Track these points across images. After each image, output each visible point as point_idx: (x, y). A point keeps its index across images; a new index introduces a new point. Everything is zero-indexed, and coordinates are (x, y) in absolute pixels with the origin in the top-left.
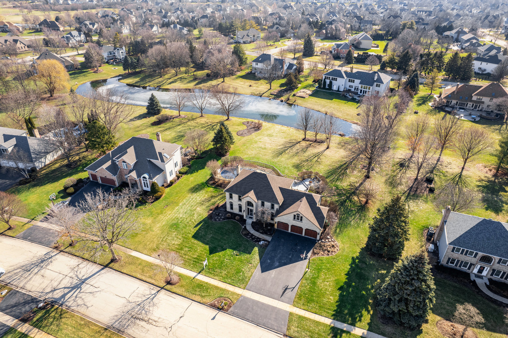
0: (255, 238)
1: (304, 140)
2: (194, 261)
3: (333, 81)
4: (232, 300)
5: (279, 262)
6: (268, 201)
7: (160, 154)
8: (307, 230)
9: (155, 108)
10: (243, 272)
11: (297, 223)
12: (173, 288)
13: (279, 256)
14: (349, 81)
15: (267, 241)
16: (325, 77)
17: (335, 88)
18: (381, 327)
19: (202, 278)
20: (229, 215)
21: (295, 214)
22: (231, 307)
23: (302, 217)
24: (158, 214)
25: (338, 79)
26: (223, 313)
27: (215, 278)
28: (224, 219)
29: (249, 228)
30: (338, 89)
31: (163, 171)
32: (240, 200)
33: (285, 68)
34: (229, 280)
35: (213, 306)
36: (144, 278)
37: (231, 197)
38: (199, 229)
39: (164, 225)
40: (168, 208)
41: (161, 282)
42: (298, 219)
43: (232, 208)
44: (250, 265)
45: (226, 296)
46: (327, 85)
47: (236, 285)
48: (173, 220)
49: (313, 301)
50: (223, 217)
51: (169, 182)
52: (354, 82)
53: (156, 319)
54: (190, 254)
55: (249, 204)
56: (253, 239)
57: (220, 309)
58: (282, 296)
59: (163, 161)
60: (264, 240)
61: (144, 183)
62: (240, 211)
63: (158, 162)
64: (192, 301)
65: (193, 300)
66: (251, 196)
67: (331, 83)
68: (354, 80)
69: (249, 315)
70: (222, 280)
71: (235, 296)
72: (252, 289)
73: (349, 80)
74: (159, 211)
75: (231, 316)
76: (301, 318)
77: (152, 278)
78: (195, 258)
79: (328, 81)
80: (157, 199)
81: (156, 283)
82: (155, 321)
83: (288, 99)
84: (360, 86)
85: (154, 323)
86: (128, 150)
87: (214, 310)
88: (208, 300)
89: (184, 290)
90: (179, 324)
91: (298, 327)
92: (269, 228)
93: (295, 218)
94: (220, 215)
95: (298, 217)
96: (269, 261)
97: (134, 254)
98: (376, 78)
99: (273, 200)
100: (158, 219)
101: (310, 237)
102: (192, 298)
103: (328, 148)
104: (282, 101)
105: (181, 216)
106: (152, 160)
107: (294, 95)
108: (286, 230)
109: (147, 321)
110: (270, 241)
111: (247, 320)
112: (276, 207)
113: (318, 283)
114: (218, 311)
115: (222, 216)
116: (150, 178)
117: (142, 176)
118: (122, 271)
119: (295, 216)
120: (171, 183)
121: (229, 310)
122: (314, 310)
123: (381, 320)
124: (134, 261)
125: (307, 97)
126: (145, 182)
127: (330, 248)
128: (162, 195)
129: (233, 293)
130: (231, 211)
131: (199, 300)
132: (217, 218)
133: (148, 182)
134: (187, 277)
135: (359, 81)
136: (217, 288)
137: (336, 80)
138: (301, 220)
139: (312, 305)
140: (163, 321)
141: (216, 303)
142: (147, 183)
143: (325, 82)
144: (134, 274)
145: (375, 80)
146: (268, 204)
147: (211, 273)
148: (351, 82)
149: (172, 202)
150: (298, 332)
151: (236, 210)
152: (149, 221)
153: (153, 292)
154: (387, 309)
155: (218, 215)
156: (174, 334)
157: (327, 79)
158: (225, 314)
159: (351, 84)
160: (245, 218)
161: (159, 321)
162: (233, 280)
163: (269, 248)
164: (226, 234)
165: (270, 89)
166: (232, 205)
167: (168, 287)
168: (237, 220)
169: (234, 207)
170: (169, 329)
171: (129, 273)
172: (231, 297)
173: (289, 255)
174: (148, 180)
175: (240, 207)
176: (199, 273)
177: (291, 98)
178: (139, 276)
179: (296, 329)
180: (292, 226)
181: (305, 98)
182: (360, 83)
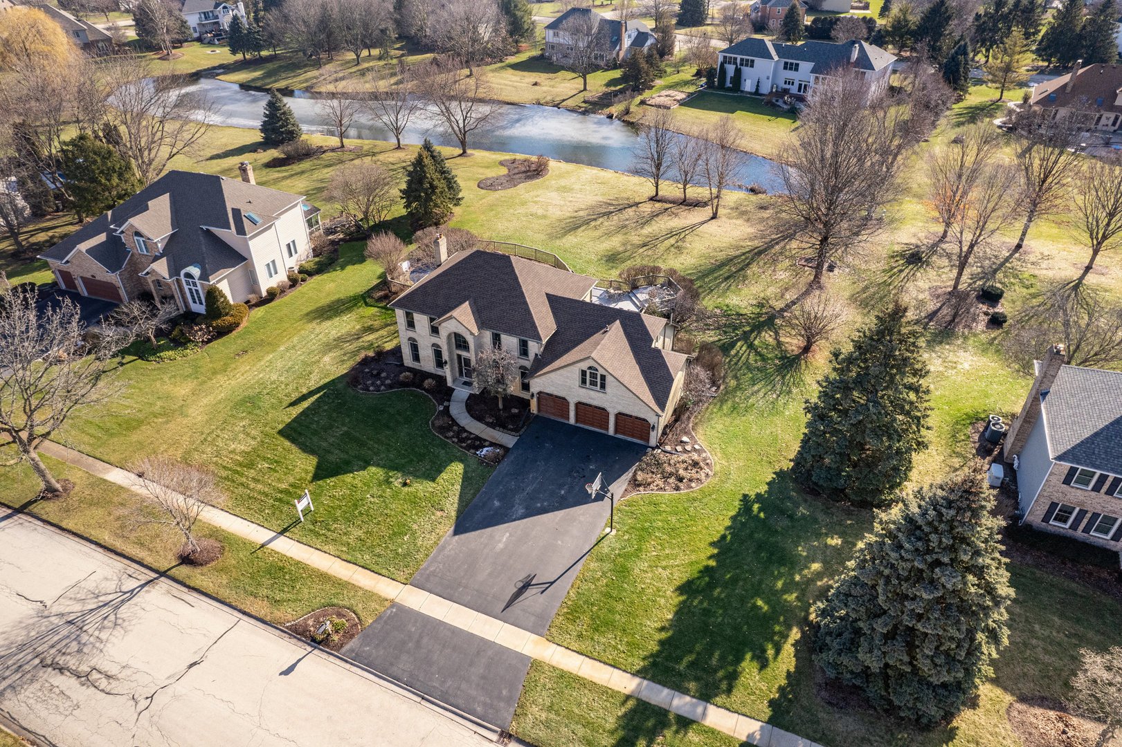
0: (467, 438)
1: (652, 199)
2: (276, 500)
3: (744, 68)
4: (362, 614)
5: (527, 509)
6: (510, 332)
7: (236, 212)
8: (619, 416)
9: (282, 127)
10: (414, 533)
11: (593, 397)
12: (198, 577)
13: (529, 489)
14: (785, 68)
15: (501, 446)
16: (725, 57)
17: (748, 86)
18: (821, 715)
19: (286, 547)
20: (406, 377)
21: (584, 366)
22: (352, 636)
23: (603, 378)
24: (215, 373)
25: (758, 61)
26: (325, 656)
28: (391, 387)
29: (458, 410)
30: (757, 89)
31: (244, 259)
32: (435, 330)
33: (627, 43)
34: (367, 557)
35: (300, 633)
36: (119, 545)
37: (411, 324)
39: (220, 402)
40: (246, 357)
41: (165, 558)
42: (593, 383)
43: (416, 357)
44: (439, 514)
45: (346, 603)
46: (728, 80)
47: (384, 571)
48: (252, 387)
49: (609, 625)
50: (388, 382)
51: (264, 294)
52: (796, 70)
53: (113, 670)
54: (271, 479)
55: (460, 342)
56: (461, 440)
57: (319, 642)
59: (241, 231)
60: (492, 444)
61: (190, 289)
62: (440, 364)
63: (228, 235)
64: (240, 615)
65: (244, 613)
66: (463, 318)
67: (738, 72)
68: (797, 65)
69: (404, 665)
70: (344, 557)
71: (374, 605)
72: (428, 586)
73: (786, 63)
74: (218, 365)
75: (348, 666)
76: (566, 679)
77: (142, 545)
78: (281, 492)
79: (731, 69)
80: (222, 332)
81: (149, 560)
82: (108, 677)
83: (627, 112)
84: (813, 76)
85: (103, 683)
86: (150, 203)
87: (300, 644)
88: (289, 614)
89: (224, 582)
90: (179, 688)
91: (550, 708)
92: (515, 411)
93: (584, 381)
94: (383, 375)
95: (594, 378)
96: (497, 503)
97: (116, 476)
98: (855, 55)
99: (526, 328)
100: (209, 384)
101: (629, 439)
102: (242, 607)
103: (714, 217)
104: (610, 117)
105: (274, 377)
106: (214, 229)
107: (643, 102)
108: (562, 416)
109: (84, 678)
110: (510, 446)
111: (396, 679)
112: (534, 348)
113: (637, 571)
114: (309, 649)
115: (386, 378)
116: (205, 277)
117: (182, 273)
118: (64, 525)
119: (584, 373)
120: (272, 295)
121: (347, 647)
122: (609, 655)
123: (823, 693)
124: (108, 495)
125: (675, 106)
126: (193, 288)
127: (686, 469)
128: (237, 325)
129: (370, 595)
130: (416, 365)
131: (261, 614)
132: (373, 384)
133: (199, 288)
134: (244, 543)
135: (810, 65)
136: (324, 577)
137: (752, 66)
138: (603, 386)
139: (608, 638)
140: (134, 677)
141: (310, 622)
142: (197, 291)
143: (723, 71)
144: (95, 534)
145: (853, 60)
146: (510, 342)
147: (318, 535)
148: (791, 69)
149: (261, 343)
150: (547, 724)
151: (427, 364)
152: (183, 390)
153: (131, 584)
154: (845, 660)
155: (378, 376)
156: (155, 718)
157: (730, 63)
158: (332, 659)
159: (790, 74)
160: (450, 383)
161: (120, 676)
162: (379, 556)
163: (505, 466)
164: (386, 425)
165: (585, 89)
166: (415, 348)
167: (184, 571)
168: (427, 390)
169: (422, 353)
170: (143, 704)
171: (81, 529)
172: (359, 608)
173: (561, 486)
174: (198, 282)
175: (438, 354)
176: (282, 533)
177: (633, 108)
178: (106, 537)
179: (544, 715)
180: (579, 405)
181: (669, 108)
182: (812, 72)
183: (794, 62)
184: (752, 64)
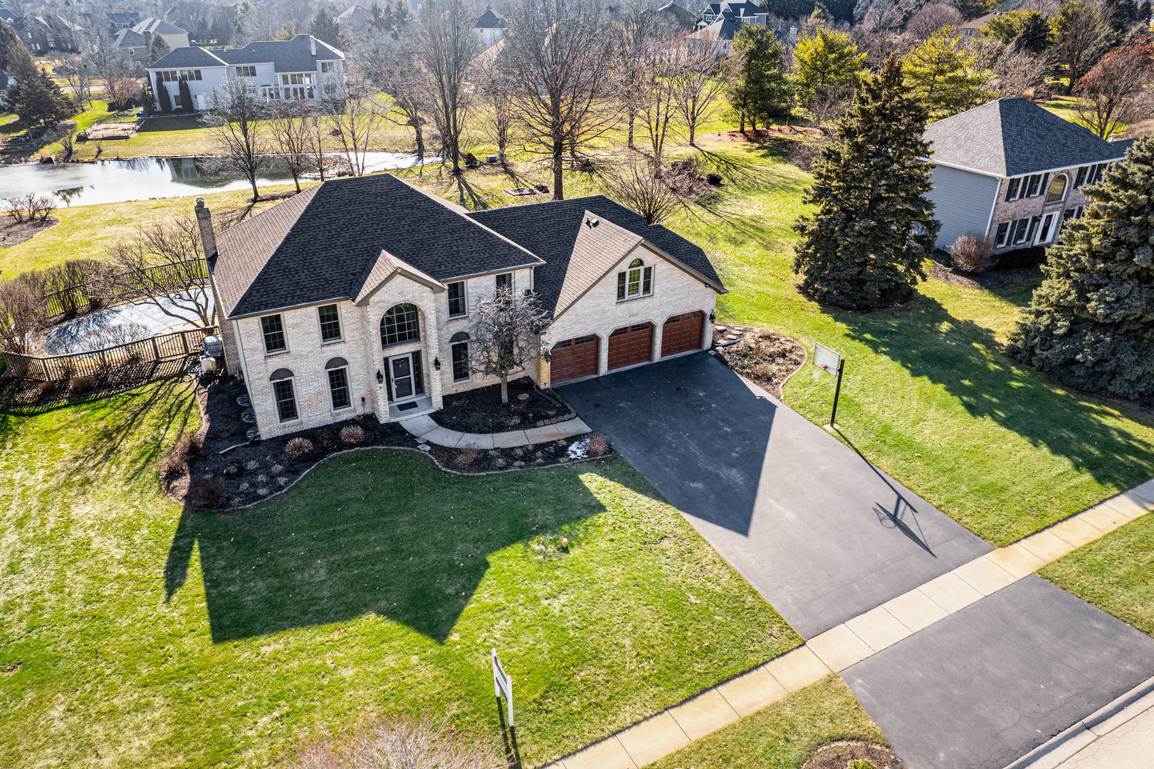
0: (529, 454)
1: (255, 201)
3: (189, 82)
4: (847, 728)
6: (479, 267)
8: (669, 324)
11: (632, 313)
14: (239, 74)
15: (582, 436)
16: (158, 74)
17: (202, 102)
20: (299, 447)
23: (648, 271)
25: (205, 71)
27: (626, 716)
29: (449, 438)
32: (331, 330)
34: (702, 667)
37: (275, 339)
38: (211, 582)
43: (287, 409)
44: (668, 544)
46: (173, 100)
52: (254, 74)
55: (396, 328)
56: (527, 460)
58: (928, 549)
60: (567, 441)
62: (340, 398)
67: (184, 88)
68: (253, 68)
71: (832, 705)
72: (826, 618)
73: (238, 68)
79: (173, 88)
83: (69, 150)
84: (279, 76)
93: (621, 293)
95: (635, 280)
96: (698, 485)
98: (313, 47)
99: (500, 254)
101: (678, 355)
104: (47, 162)
107: (83, 139)
108: (585, 373)
110: (589, 430)
113: (916, 437)
119: (622, 276)
125: (134, 135)
130: (291, 426)
132: (253, 485)
135: (269, 66)
137: (199, 78)
138: (647, 288)
143: (163, 92)
145: (314, 53)
146: (480, 287)
148: (247, 74)
151: (315, 411)
157: (168, 79)
159: (248, 81)
160: (384, 417)
162: (712, 649)
163: (626, 448)
164: (381, 513)
166: (284, 390)
169: (300, 394)
172: (826, 728)
175: (338, 378)
177: (76, 147)
180: (615, 336)
181: (127, 138)
182: (277, 71)
183: (248, 65)
184: (198, 76)
